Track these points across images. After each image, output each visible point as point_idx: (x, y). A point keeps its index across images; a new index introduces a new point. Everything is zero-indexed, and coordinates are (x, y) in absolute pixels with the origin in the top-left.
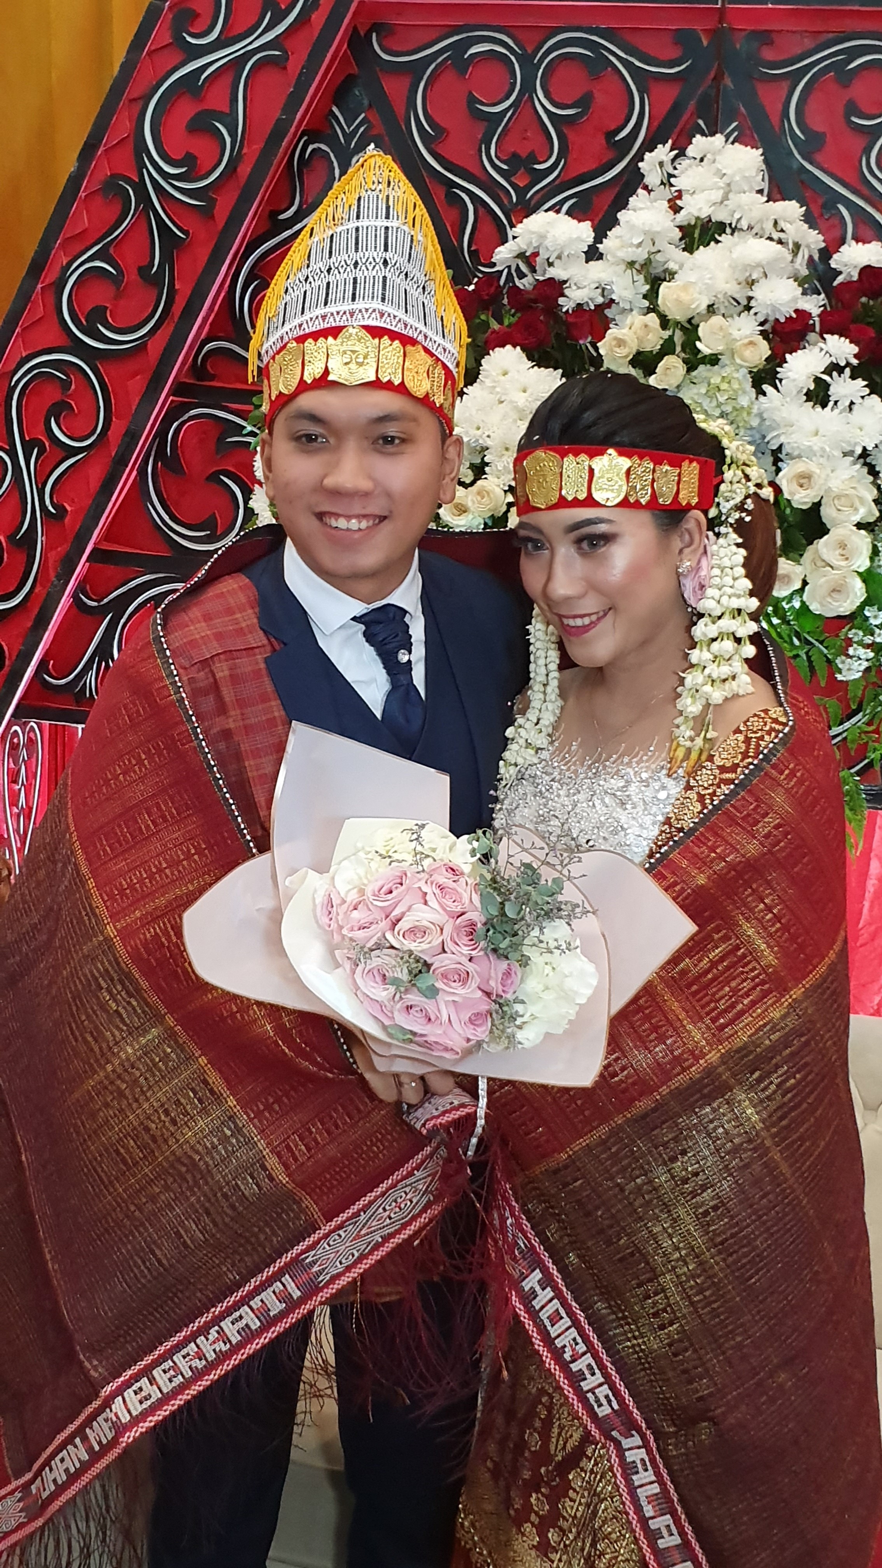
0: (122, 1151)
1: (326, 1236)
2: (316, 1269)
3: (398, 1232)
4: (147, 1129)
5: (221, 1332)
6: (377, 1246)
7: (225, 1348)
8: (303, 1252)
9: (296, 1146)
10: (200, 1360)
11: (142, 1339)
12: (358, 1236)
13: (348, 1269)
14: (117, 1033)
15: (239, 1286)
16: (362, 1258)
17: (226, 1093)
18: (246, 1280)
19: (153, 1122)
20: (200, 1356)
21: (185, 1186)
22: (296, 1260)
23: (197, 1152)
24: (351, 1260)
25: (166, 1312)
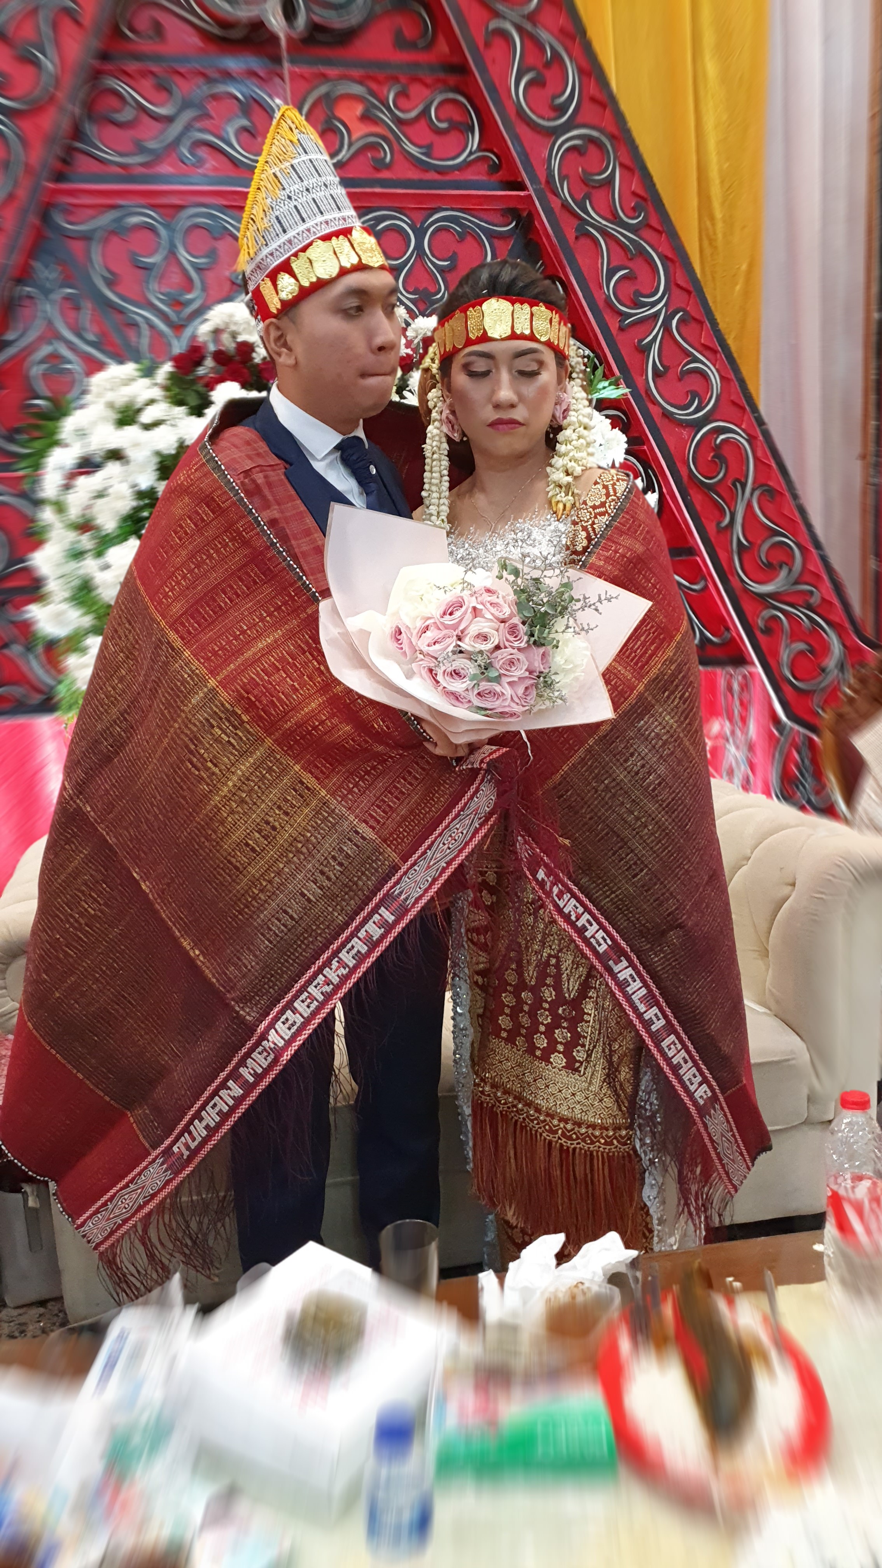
0: (250, 842)
1: (405, 873)
2: (403, 897)
3: (457, 856)
4: (267, 823)
5: (340, 961)
6: (444, 870)
7: (344, 972)
8: (392, 888)
9: (376, 813)
10: (328, 985)
11: (281, 982)
12: (429, 867)
13: (426, 891)
14: (232, 758)
15: (347, 925)
16: (435, 880)
17: (318, 787)
18: (353, 919)
19: (271, 816)
20: (328, 982)
21: (302, 857)
22: (387, 895)
23: (308, 831)
24: (426, 884)
25: (297, 957)
